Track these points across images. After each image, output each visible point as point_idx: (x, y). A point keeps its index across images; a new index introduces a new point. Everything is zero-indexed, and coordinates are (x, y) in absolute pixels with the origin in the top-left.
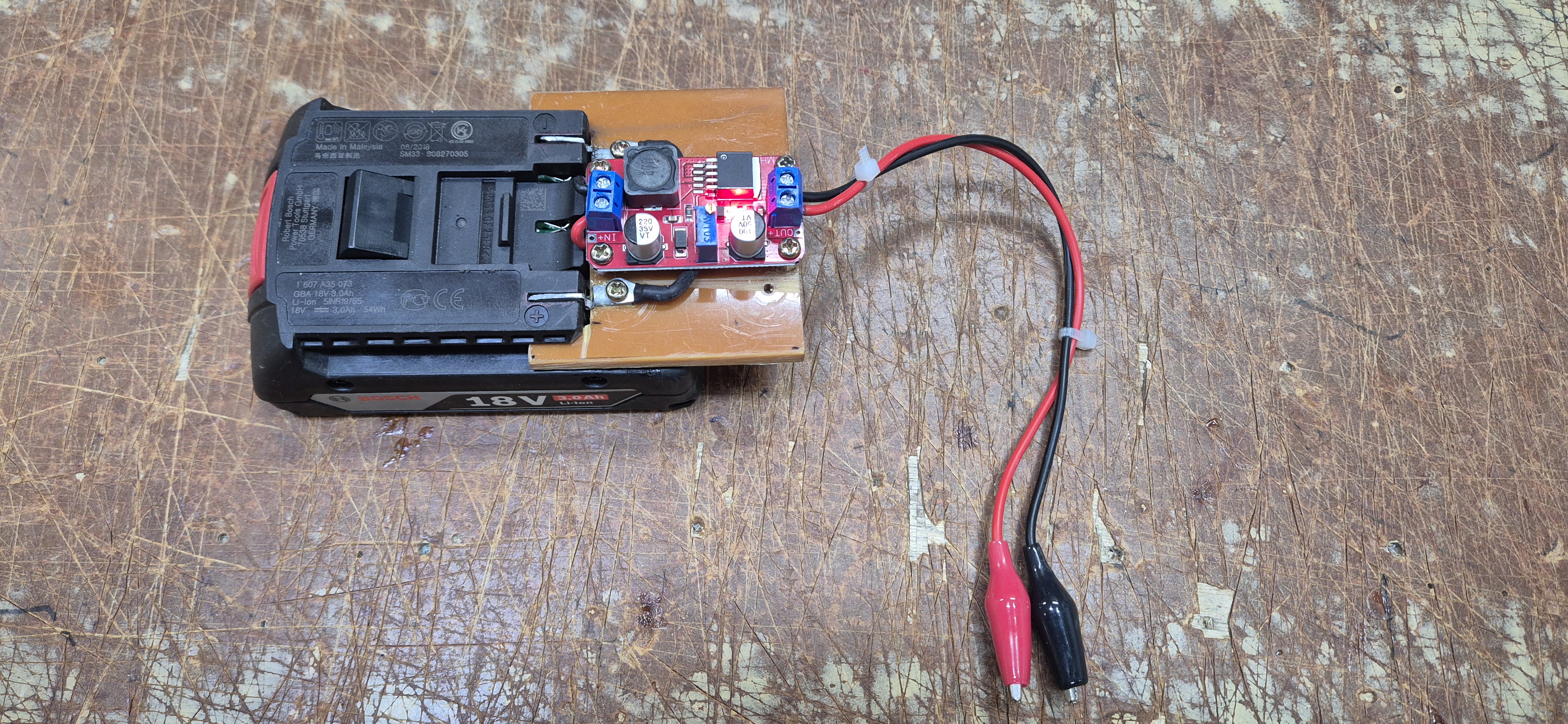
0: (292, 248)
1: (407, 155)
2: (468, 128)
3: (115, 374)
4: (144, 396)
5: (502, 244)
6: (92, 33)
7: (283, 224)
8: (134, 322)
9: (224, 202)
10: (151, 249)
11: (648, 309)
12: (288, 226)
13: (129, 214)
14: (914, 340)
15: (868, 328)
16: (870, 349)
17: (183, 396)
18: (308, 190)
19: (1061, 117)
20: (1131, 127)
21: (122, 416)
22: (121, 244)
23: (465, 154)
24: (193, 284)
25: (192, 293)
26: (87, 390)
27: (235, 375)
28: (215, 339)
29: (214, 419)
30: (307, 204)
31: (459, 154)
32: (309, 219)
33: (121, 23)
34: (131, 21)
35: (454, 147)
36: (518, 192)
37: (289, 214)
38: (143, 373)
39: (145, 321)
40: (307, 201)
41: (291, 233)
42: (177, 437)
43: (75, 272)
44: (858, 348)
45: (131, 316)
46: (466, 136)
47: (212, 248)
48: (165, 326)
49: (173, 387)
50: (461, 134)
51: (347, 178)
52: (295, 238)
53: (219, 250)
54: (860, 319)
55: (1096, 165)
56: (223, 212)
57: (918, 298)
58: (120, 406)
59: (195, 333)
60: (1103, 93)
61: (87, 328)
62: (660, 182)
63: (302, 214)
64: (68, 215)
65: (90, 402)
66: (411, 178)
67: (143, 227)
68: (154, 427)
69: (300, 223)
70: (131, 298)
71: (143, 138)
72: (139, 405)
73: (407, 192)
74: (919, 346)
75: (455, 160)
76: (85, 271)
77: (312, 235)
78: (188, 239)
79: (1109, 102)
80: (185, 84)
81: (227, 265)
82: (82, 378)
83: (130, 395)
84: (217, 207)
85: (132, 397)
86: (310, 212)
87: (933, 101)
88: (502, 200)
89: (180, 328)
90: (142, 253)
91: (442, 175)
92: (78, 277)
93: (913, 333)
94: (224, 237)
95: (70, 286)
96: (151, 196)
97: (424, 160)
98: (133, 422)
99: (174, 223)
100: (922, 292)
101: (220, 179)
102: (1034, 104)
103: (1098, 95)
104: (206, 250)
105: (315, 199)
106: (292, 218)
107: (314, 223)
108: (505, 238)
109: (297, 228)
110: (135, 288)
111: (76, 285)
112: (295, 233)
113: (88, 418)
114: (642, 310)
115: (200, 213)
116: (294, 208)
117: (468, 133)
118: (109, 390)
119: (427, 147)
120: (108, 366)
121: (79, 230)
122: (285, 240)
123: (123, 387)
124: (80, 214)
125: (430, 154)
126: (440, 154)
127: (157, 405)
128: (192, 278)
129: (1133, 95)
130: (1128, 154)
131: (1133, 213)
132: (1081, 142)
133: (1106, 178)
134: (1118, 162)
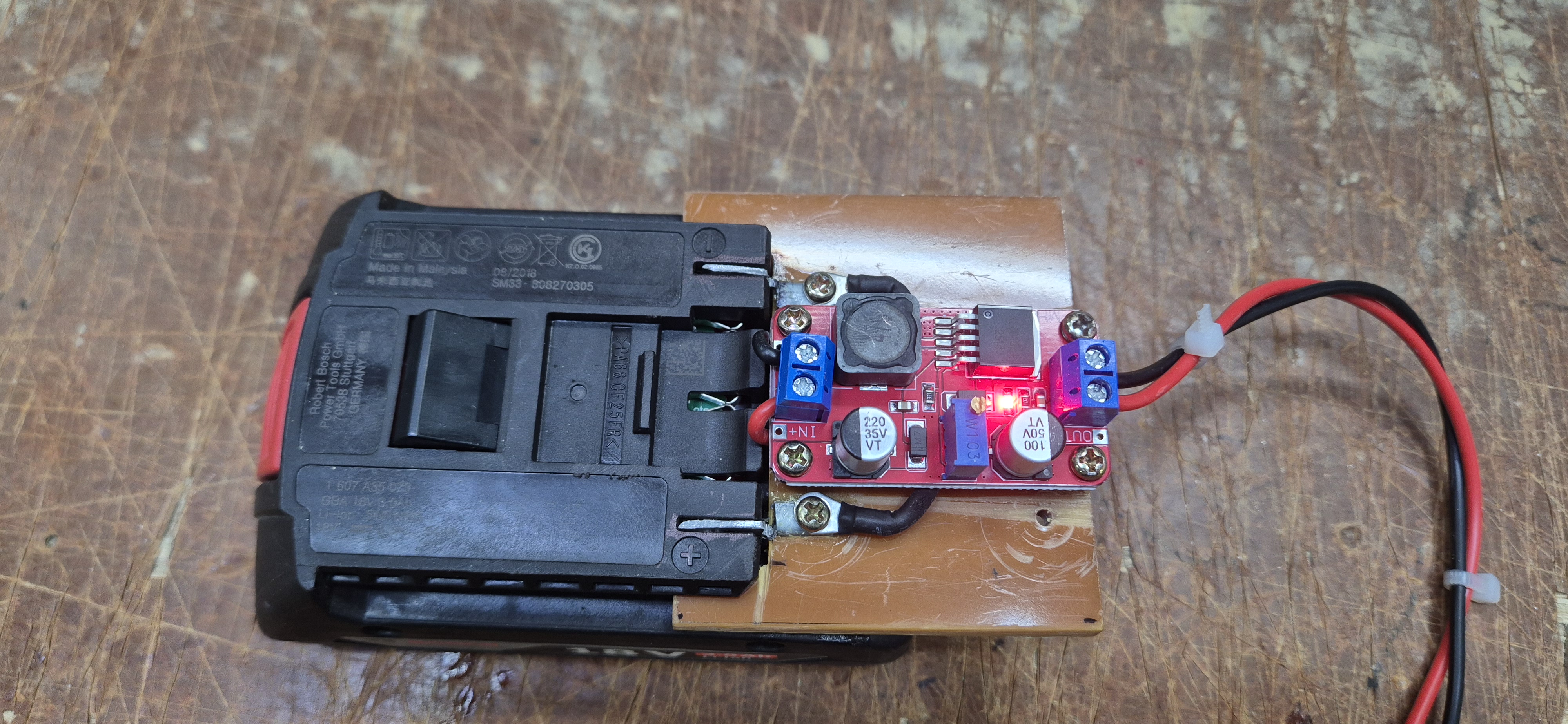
0: (323, 425)
1: (501, 284)
2: (595, 247)
3: (68, 563)
4: (104, 599)
5: (638, 430)
6: (78, 68)
7: (313, 386)
8: (100, 486)
9: (237, 315)
10: (132, 378)
11: (858, 544)
12: (319, 389)
13: (106, 325)
14: (1222, 572)
15: (1151, 548)
16: (1156, 583)
17: (160, 603)
18: (353, 333)
19: (1424, 242)
20: (1524, 262)
21: (72, 629)
22: (91, 369)
23: (589, 286)
24: (184, 433)
25: (183, 447)
26: (28, 585)
27: (233, 575)
28: (210, 517)
29: (201, 640)
30: (350, 358)
31: (579, 286)
32: (352, 379)
33: (119, 56)
34: (132, 53)
35: (572, 276)
36: (665, 345)
37: (321, 371)
38: (105, 563)
39: (115, 485)
40: (350, 351)
41: (323, 400)
42: (147, 665)
43: (26, 407)
44: (1137, 579)
45: (96, 477)
46: (590, 258)
47: (216, 382)
48: (142, 494)
49: (146, 588)
50: (584, 255)
51: (412, 318)
52: (327, 410)
53: (225, 384)
54: (1139, 536)
55: (1480, 316)
56: (234, 330)
57: (1226, 506)
58: (70, 611)
59: (183, 507)
60: (1481, 210)
61: (34, 492)
62: (894, 353)
63: (341, 371)
64: (24, 323)
65: (30, 603)
66: (506, 322)
67: (124, 346)
68: (116, 649)
69: (339, 386)
70: (98, 450)
71: (135, 219)
72: (97, 613)
73: (499, 342)
74: (1231, 582)
75: (575, 295)
76: (40, 407)
77: (355, 404)
78: (185, 366)
79: (1491, 224)
80: (197, 144)
81: (234, 406)
82: (22, 566)
83: (85, 598)
84: (225, 321)
85: (88, 600)
86: (354, 368)
87: (1237, 209)
88: (642, 359)
89: (162, 499)
90: (119, 384)
91: (552, 317)
92: (30, 415)
93: (1219, 562)
94: (233, 365)
95: (17, 428)
96: (138, 300)
97: (526, 293)
98: (86, 638)
99: (167, 342)
100: (1232, 498)
101: (233, 281)
102: (1383, 222)
103: (1475, 213)
104: (207, 384)
105: (363, 348)
106: (327, 377)
107: (358, 387)
108: (644, 423)
109: (333, 393)
110: (107, 435)
111: (27, 426)
112: (329, 400)
113: (24, 627)
114: (848, 546)
115: (203, 328)
116: (332, 360)
117: (594, 253)
118: (56, 586)
119: (532, 274)
120: (60, 551)
121: (36, 345)
122: (313, 410)
123: (76, 585)
124: (41, 323)
125: (537, 284)
126: (550, 285)
127: (122, 615)
128: (186, 425)
129: (1523, 215)
130: (1522, 303)
131: (1537, 392)
132: (1454, 281)
133: (1494, 336)
134: (1509, 313)
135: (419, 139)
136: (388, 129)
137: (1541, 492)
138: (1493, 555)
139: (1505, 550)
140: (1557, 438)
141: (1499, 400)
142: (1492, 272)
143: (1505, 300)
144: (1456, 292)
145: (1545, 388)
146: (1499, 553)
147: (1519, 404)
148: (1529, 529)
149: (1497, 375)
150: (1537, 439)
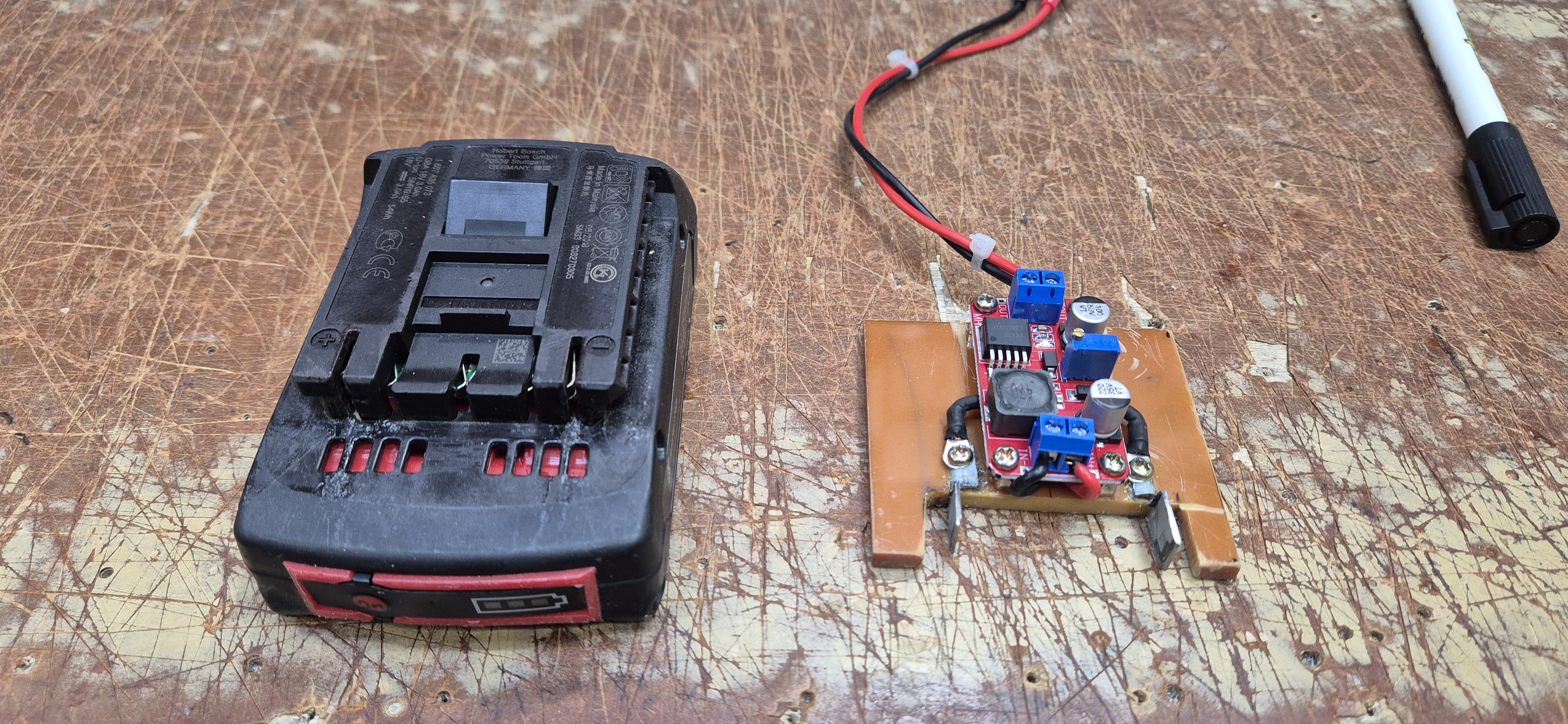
3: (119, 233)
4: (145, 248)
6: (142, 21)
8: (145, 197)
9: (249, 117)
10: (172, 148)
13: (154, 127)
17: (187, 246)
21: (120, 263)
22: (142, 146)
24: (209, 170)
25: (207, 176)
26: (88, 246)
27: (242, 229)
28: (226, 206)
29: (216, 261)
33: (170, 15)
34: (179, 13)
38: (147, 231)
39: (157, 196)
42: (175, 276)
43: (93, 166)
45: (143, 193)
47: (233, 146)
48: (177, 199)
49: (177, 240)
53: (239, 147)
56: (248, 123)
58: (119, 255)
59: (206, 203)
61: (96, 203)
64: (94, 130)
65: (87, 254)
67: (167, 135)
68: (152, 270)
70: (145, 182)
71: (178, 80)
72: (139, 255)
76: (103, 165)
78: (211, 141)
80: (223, 47)
81: (245, 155)
82: (84, 238)
83: (131, 248)
84: (241, 120)
85: (133, 249)
89: (191, 200)
90: (162, 151)
92: (96, 169)
94: (246, 138)
96: (178, 115)
98: (130, 267)
99: (197, 131)
101: (248, 101)
104: (226, 148)
110: (152, 174)
111: (93, 174)
113: (83, 266)
115: (225, 124)
118: (109, 245)
120: (113, 228)
121: (103, 138)
123: (124, 243)
124: (106, 129)
127: (158, 254)
128: (210, 167)
129: (1084, 28)
130: (1090, 61)
131: (1106, 95)
132: (1047, 56)
133: (1075, 75)
134: (1083, 65)
135: (376, 37)
136: (356, 35)
137: (1116, 135)
138: (1090, 162)
139: (1098, 159)
140: (1122, 112)
141: (1083, 100)
142: (1069, 50)
143: (1079, 60)
144: (1048, 58)
145: (1111, 93)
146: (1094, 160)
147: (1095, 100)
148: (1112, 149)
149: (1080, 90)
150: (1109, 114)
